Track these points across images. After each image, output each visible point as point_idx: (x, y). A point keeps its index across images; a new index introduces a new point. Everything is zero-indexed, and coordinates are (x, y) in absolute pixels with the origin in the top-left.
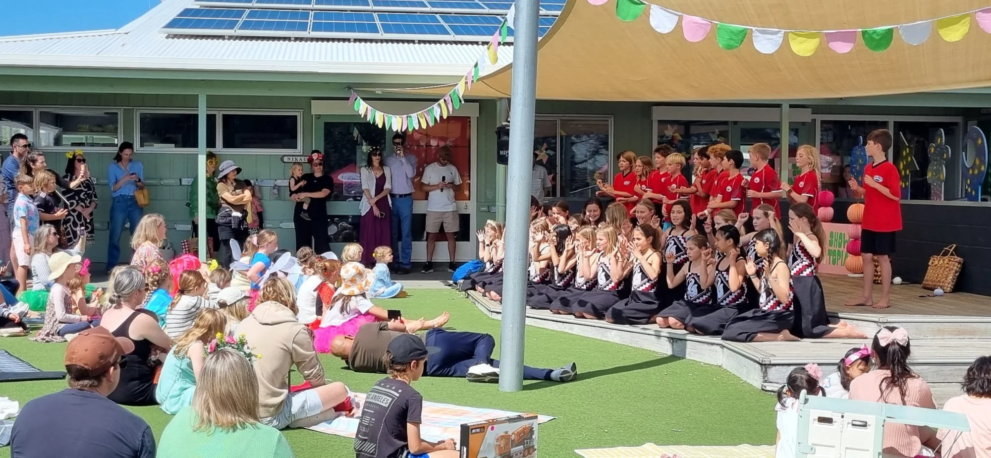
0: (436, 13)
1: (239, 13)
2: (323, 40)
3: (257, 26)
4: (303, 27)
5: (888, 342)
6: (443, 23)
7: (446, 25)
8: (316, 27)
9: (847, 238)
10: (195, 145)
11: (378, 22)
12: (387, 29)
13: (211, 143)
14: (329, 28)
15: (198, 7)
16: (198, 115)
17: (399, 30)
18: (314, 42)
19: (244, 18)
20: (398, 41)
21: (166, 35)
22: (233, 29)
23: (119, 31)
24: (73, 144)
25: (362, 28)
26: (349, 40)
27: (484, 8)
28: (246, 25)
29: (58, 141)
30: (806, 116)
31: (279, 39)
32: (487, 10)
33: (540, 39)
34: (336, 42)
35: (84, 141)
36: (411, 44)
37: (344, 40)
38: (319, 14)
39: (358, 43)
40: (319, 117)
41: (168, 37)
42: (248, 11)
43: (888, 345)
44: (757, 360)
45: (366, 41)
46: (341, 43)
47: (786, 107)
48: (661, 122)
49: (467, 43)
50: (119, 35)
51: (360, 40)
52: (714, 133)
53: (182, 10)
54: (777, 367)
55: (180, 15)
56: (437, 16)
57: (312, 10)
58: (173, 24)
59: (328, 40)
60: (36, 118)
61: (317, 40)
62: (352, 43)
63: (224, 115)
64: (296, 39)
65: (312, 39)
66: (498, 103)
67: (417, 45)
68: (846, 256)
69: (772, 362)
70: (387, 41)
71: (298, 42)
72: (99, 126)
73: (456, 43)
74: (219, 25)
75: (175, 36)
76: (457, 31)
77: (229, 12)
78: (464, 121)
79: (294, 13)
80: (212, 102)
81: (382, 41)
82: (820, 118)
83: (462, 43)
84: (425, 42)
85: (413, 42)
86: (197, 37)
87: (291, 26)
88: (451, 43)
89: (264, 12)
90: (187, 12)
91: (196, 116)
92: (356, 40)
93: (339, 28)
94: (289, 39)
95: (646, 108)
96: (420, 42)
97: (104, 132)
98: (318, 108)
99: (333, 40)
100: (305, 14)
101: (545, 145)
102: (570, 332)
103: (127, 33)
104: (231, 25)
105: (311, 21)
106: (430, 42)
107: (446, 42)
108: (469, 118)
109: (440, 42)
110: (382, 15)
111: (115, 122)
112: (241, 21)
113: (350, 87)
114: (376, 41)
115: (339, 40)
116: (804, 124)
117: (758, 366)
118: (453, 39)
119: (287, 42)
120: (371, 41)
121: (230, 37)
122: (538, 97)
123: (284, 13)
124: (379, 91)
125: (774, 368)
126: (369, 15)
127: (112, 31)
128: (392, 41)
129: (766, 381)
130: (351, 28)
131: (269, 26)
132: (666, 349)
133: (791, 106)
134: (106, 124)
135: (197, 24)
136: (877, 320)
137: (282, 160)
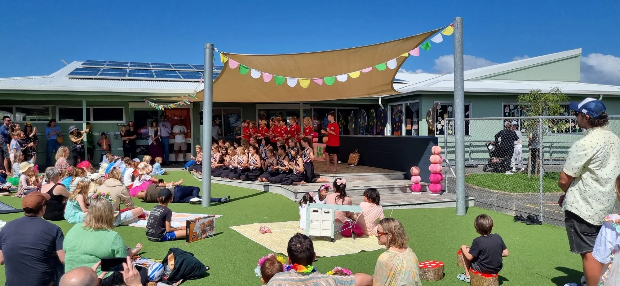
0: (176, 71)
1: (99, 69)
2: (132, 80)
3: (106, 75)
4: (125, 75)
5: (340, 183)
6: (179, 74)
7: (180, 75)
8: (130, 75)
9: (323, 148)
10: (82, 120)
11: (154, 74)
12: (157, 76)
13: (88, 118)
14: (135, 76)
15: (82, 67)
16: (82, 108)
17: (162, 76)
18: (129, 81)
19: (101, 72)
20: (162, 81)
21: (69, 78)
22: (96, 76)
23: (49, 76)
24: (31, 120)
25: (148, 76)
26: (143, 80)
27: (194, 69)
28: (101, 74)
29: (24, 119)
30: (308, 107)
31: (115, 79)
32: (195, 70)
33: (214, 80)
34: (138, 81)
35: (36, 119)
36: (167, 82)
37: (141, 80)
38: (131, 70)
39: (146, 81)
40: (132, 108)
41: (69, 79)
42: (102, 69)
43: (340, 185)
44: (293, 191)
45: (149, 80)
46: (140, 81)
47: (301, 104)
48: (259, 110)
49: (188, 81)
50: (48, 78)
51: (147, 80)
52: (277, 113)
53: (75, 68)
54: (300, 193)
55: (74, 70)
56: (177, 72)
57: (128, 69)
58: (72, 73)
59: (134, 80)
60: (14, 110)
61: (130, 80)
62: (144, 81)
63: (93, 108)
64: (122, 80)
65: (128, 80)
66: (200, 103)
67: (169, 82)
68: (323, 155)
69: (298, 192)
70: (158, 81)
71: (123, 81)
72: (42, 113)
73: (184, 81)
74: (91, 74)
75: (73, 78)
76: (184, 77)
77: (95, 69)
78: (188, 110)
79: (121, 70)
80: (88, 103)
81: (156, 81)
82: (313, 108)
83: (186, 81)
84: (172, 81)
85: (168, 81)
86: (77, 78)
87: (120, 75)
88: (182, 81)
89: (108, 70)
90: (77, 69)
91: (82, 109)
92: (145, 80)
93: (139, 76)
94: (119, 80)
95: (254, 104)
96: (170, 81)
97: (44, 115)
98: (131, 105)
99: (137, 80)
100: (125, 70)
101: (218, 118)
102: (228, 184)
103: (52, 77)
104: (96, 74)
105: (128, 73)
106: (174, 81)
107: (180, 81)
108: (190, 108)
109: (178, 81)
110: (156, 71)
111: (48, 111)
112: (99, 73)
113: (143, 97)
114: (153, 81)
115: (139, 80)
116: (308, 110)
117: (293, 193)
118: (183, 80)
119: (118, 81)
120: (151, 81)
121: (95, 79)
122: (214, 101)
123: (117, 70)
124: (155, 99)
125: (299, 194)
126: (150, 71)
127: (46, 76)
128: (160, 81)
129: (296, 199)
130: (143, 76)
131: (111, 75)
132: (262, 189)
133: (303, 104)
134: (44, 112)
135: (82, 74)
136: (333, 176)
137: (117, 125)
